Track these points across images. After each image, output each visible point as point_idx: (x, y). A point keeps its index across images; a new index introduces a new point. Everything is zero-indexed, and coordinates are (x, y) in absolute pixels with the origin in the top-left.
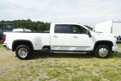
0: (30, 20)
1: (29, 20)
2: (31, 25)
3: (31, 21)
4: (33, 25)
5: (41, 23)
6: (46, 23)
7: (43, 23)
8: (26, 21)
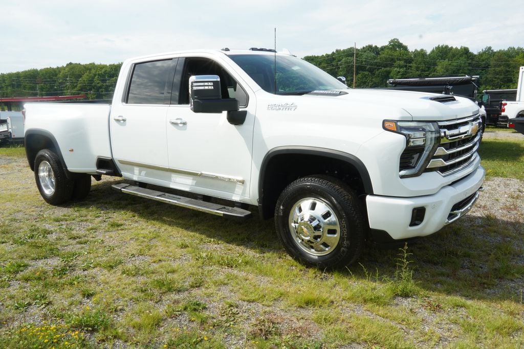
0: (400, 46)
1: (396, 45)
2: (400, 67)
3: (405, 48)
4: (413, 65)
5: (454, 56)
6: (481, 55)
7: (466, 51)
8: (383, 48)
